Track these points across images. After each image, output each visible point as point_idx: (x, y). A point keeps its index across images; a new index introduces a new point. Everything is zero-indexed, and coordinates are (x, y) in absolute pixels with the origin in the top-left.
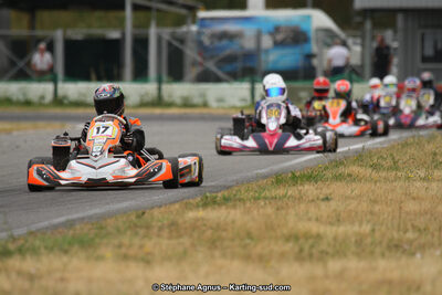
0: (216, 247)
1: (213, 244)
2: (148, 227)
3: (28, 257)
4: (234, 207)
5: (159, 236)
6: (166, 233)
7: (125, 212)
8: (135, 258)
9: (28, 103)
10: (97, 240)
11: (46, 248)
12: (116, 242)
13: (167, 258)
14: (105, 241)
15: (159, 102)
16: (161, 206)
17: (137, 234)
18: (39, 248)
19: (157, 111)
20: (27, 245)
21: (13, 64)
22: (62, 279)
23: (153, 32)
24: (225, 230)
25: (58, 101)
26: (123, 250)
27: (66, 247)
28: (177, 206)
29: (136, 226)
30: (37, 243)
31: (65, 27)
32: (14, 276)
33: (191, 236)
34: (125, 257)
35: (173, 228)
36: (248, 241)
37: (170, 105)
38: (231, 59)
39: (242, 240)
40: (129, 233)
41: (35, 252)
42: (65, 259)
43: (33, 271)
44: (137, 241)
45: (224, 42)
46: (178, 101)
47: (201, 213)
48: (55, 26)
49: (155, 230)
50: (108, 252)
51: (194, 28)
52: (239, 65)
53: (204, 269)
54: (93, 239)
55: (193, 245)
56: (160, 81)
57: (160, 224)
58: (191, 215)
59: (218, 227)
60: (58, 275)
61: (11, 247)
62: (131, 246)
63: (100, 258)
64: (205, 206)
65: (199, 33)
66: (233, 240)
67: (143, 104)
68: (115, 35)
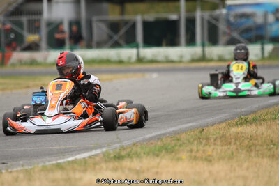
0: (252, 150)
1: (249, 148)
2: (207, 139)
3: (134, 159)
4: (261, 124)
5: (215, 144)
6: (219, 142)
7: (191, 129)
8: (202, 158)
9: (121, 62)
10: (177, 148)
11: (144, 153)
12: (188, 148)
13: (221, 158)
14: (181, 148)
15: (203, 58)
16: (213, 125)
17: (201, 143)
18: (140, 154)
19: (203, 64)
20: (133, 152)
21: (111, 37)
22: (157, 173)
23: (198, 15)
24: (257, 139)
25: (140, 60)
26: (193, 154)
27: (157, 152)
28: (224, 125)
29: (199, 138)
30: (139, 150)
31: (143, 13)
32: (127, 171)
33: (235, 143)
34: (195, 158)
35: (223, 139)
36: (272, 146)
37: (211, 60)
38: (248, 30)
39: (268, 145)
40: (196, 142)
41: (138, 155)
42: (157, 160)
43: (138, 168)
44: (201, 148)
45: (244, 20)
46: (215, 58)
47: (240, 129)
48: (136, 13)
49: (212, 140)
50: (184, 155)
51: (224, 11)
52: (253, 34)
53: (246, 165)
54: (173, 147)
55: (237, 149)
56: (203, 45)
57: (215, 137)
58: (233, 130)
59: (252, 138)
60: (154, 170)
61: (123, 153)
62: (198, 151)
63: (179, 159)
64: (242, 124)
65: (228, 14)
66: (261, 146)
67: (193, 61)
68: (174, 17)
